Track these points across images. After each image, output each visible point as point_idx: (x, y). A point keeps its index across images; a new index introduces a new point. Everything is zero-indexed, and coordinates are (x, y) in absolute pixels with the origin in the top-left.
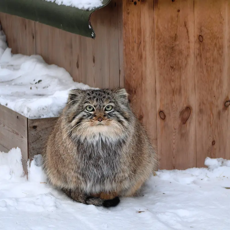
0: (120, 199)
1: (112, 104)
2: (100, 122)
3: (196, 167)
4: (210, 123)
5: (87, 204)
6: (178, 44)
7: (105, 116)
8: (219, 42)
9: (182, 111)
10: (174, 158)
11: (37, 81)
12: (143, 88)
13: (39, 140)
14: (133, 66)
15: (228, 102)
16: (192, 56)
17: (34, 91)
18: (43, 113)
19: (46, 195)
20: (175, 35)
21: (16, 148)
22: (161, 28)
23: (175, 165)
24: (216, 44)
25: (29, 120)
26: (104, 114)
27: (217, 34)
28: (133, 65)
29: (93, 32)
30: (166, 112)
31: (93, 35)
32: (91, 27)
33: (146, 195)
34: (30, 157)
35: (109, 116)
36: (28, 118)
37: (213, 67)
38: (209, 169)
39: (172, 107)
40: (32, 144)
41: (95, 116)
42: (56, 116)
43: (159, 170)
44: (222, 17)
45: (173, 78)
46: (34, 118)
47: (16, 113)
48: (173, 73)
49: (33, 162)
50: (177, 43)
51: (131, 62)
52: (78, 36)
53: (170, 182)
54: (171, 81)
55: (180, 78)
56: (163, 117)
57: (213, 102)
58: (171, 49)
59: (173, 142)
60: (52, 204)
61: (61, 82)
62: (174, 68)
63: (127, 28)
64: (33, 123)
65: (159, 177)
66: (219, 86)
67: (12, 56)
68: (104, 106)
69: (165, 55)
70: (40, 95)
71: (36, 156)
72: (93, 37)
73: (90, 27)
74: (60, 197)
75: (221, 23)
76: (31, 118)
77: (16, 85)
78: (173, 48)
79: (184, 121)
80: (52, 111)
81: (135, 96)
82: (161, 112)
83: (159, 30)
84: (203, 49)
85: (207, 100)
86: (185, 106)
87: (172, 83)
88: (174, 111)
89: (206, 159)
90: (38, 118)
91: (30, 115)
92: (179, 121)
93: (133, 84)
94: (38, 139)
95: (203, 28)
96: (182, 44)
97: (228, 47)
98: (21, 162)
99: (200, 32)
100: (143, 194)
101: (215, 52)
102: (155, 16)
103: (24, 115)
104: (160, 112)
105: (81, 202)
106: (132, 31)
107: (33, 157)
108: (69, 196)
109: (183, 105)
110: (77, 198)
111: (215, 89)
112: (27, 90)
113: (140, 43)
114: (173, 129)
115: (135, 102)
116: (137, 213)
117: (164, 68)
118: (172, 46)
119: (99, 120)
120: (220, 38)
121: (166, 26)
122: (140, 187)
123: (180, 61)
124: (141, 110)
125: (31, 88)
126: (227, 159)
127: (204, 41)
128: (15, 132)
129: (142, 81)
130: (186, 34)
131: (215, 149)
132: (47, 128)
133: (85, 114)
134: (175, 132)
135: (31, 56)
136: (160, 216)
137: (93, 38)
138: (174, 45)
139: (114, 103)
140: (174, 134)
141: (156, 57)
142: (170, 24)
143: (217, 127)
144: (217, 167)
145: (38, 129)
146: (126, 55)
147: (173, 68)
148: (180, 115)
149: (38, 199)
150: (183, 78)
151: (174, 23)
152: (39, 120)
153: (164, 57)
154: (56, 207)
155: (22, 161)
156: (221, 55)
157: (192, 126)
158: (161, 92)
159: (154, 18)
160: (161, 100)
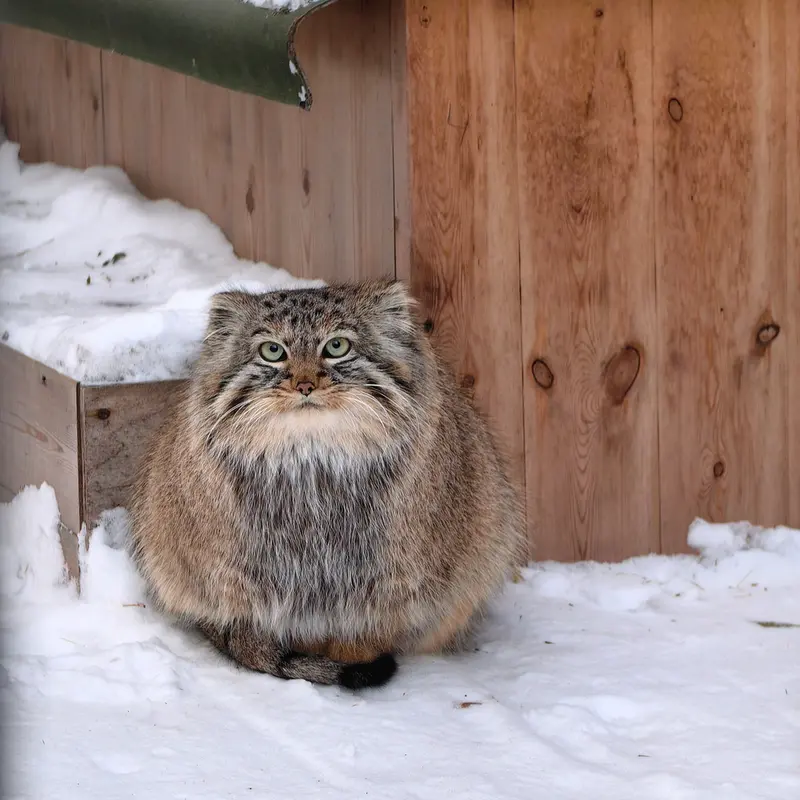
0: (398, 660)
1: (349, 334)
2: (307, 395)
3: (660, 552)
4: (708, 403)
5: (286, 678)
6: (596, 131)
7: (322, 374)
8: (737, 121)
9: (611, 360)
10: (582, 520)
11: (110, 256)
12: (477, 281)
13: (117, 459)
14: (441, 205)
15: (767, 327)
16: (645, 170)
17: (101, 290)
18: (131, 367)
19: (143, 646)
20: (586, 99)
21: (38, 487)
22: (538, 72)
23: (586, 544)
24: (727, 130)
25: (82, 391)
26: (318, 370)
27: (732, 95)
28: (443, 199)
29: (303, 88)
30: (556, 363)
31: (303, 98)
32: (297, 67)
33: (486, 648)
34: (86, 517)
35: (339, 377)
36: (78, 384)
37: (717, 208)
38: (705, 561)
39: (576, 347)
40: (94, 473)
41: (289, 376)
42: (177, 377)
43: (530, 563)
44: (748, 37)
45: (579, 245)
46: (100, 383)
47: (38, 365)
48: (580, 230)
49: (98, 535)
50: (594, 124)
51: (434, 190)
52: (250, 99)
53: (571, 605)
54: (573, 255)
55: (605, 246)
56: (543, 379)
57: (718, 331)
58: (573, 147)
59: (579, 468)
60: (165, 676)
61: (192, 260)
62: (583, 211)
63: (420, 72)
64: (97, 399)
65: (531, 585)
66: (739, 276)
67: (21, 170)
68: (318, 342)
69: (552, 167)
70: (120, 305)
71: (107, 514)
72: (303, 104)
73: (293, 69)
74: (191, 654)
75: (744, 56)
76: (90, 383)
77: (35, 269)
78: (580, 142)
79: (618, 396)
80: (163, 360)
81: (449, 309)
82: (538, 362)
83: (532, 80)
84: (684, 146)
85: (696, 321)
86: (622, 342)
87: (575, 262)
88: (584, 360)
89: (693, 524)
90: (115, 383)
91: (87, 371)
92: (599, 396)
93: (442, 265)
94: (114, 454)
95: (682, 73)
96: (609, 130)
97: (769, 139)
98: (57, 536)
99: (673, 88)
100: (476, 644)
101: (726, 158)
102: (519, 34)
103: (65, 373)
104: (535, 363)
105: (263, 672)
106: (438, 83)
107: (99, 518)
108: (221, 651)
109: (615, 338)
110: (251, 657)
111: (722, 283)
112: (76, 288)
113: (467, 124)
114: (580, 421)
115: (448, 329)
116: (454, 707)
117: (548, 211)
118: (577, 135)
119: (301, 390)
120: (743, 109)
121: (556, 66)
122: (464, 622)
123: (604, 188)
124: (468, 356)
125: (89, 281)
126: (766, 526)
127: (687, 120)
128: (36, 431)
129: (472, 258)
130: (625, 94)
131: (724, 491)
132: (144, 419)
133: (257, 371)
134: (588, 432)
135: (89, 171)
136: (533, 717)
137: (304, 107)
138: (583, 133)
139: (355, 329)
140: (583, 440)
141: (522, 171)
142: (567, 61)
143: (732, 415)
144: (728, 553)
145: (115, 419)
146: (417, 165)
147: (579, 211)
148: (604, 375)
149: (115, 660)
150: (615, 245)
151: (584, 56)
152: (118, 389)
153: (548, 172)
154: (178, 686)
155: (59, 532)
156: (744, 167)
157: (646, 413)
158: (537, 293)
159: (514, 37)
160: (539, 321)
